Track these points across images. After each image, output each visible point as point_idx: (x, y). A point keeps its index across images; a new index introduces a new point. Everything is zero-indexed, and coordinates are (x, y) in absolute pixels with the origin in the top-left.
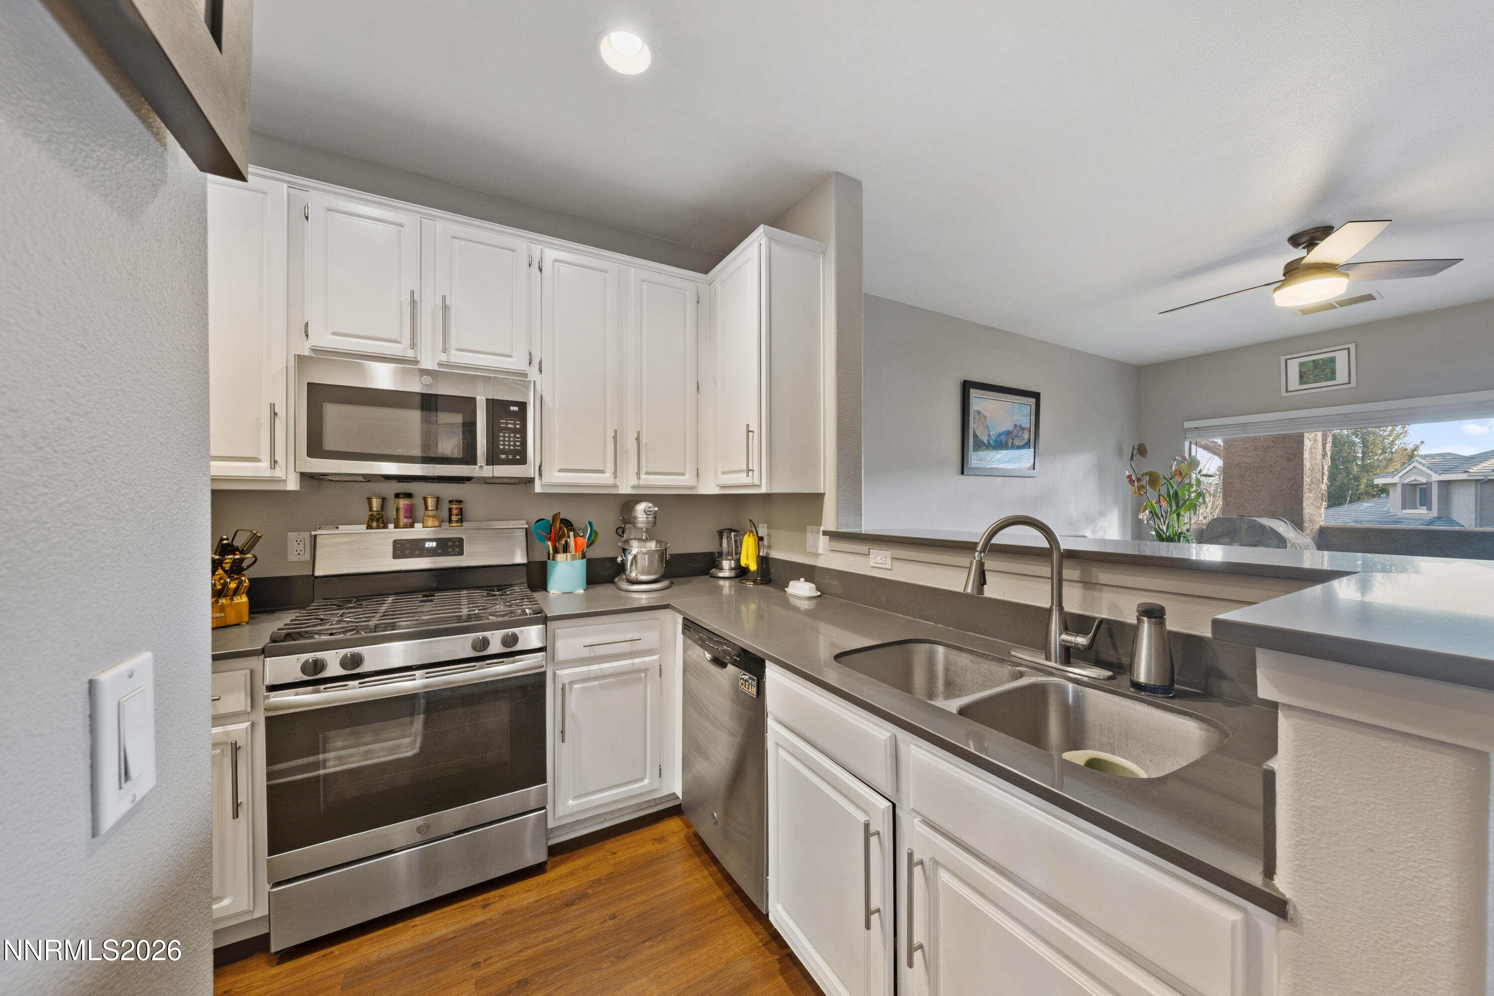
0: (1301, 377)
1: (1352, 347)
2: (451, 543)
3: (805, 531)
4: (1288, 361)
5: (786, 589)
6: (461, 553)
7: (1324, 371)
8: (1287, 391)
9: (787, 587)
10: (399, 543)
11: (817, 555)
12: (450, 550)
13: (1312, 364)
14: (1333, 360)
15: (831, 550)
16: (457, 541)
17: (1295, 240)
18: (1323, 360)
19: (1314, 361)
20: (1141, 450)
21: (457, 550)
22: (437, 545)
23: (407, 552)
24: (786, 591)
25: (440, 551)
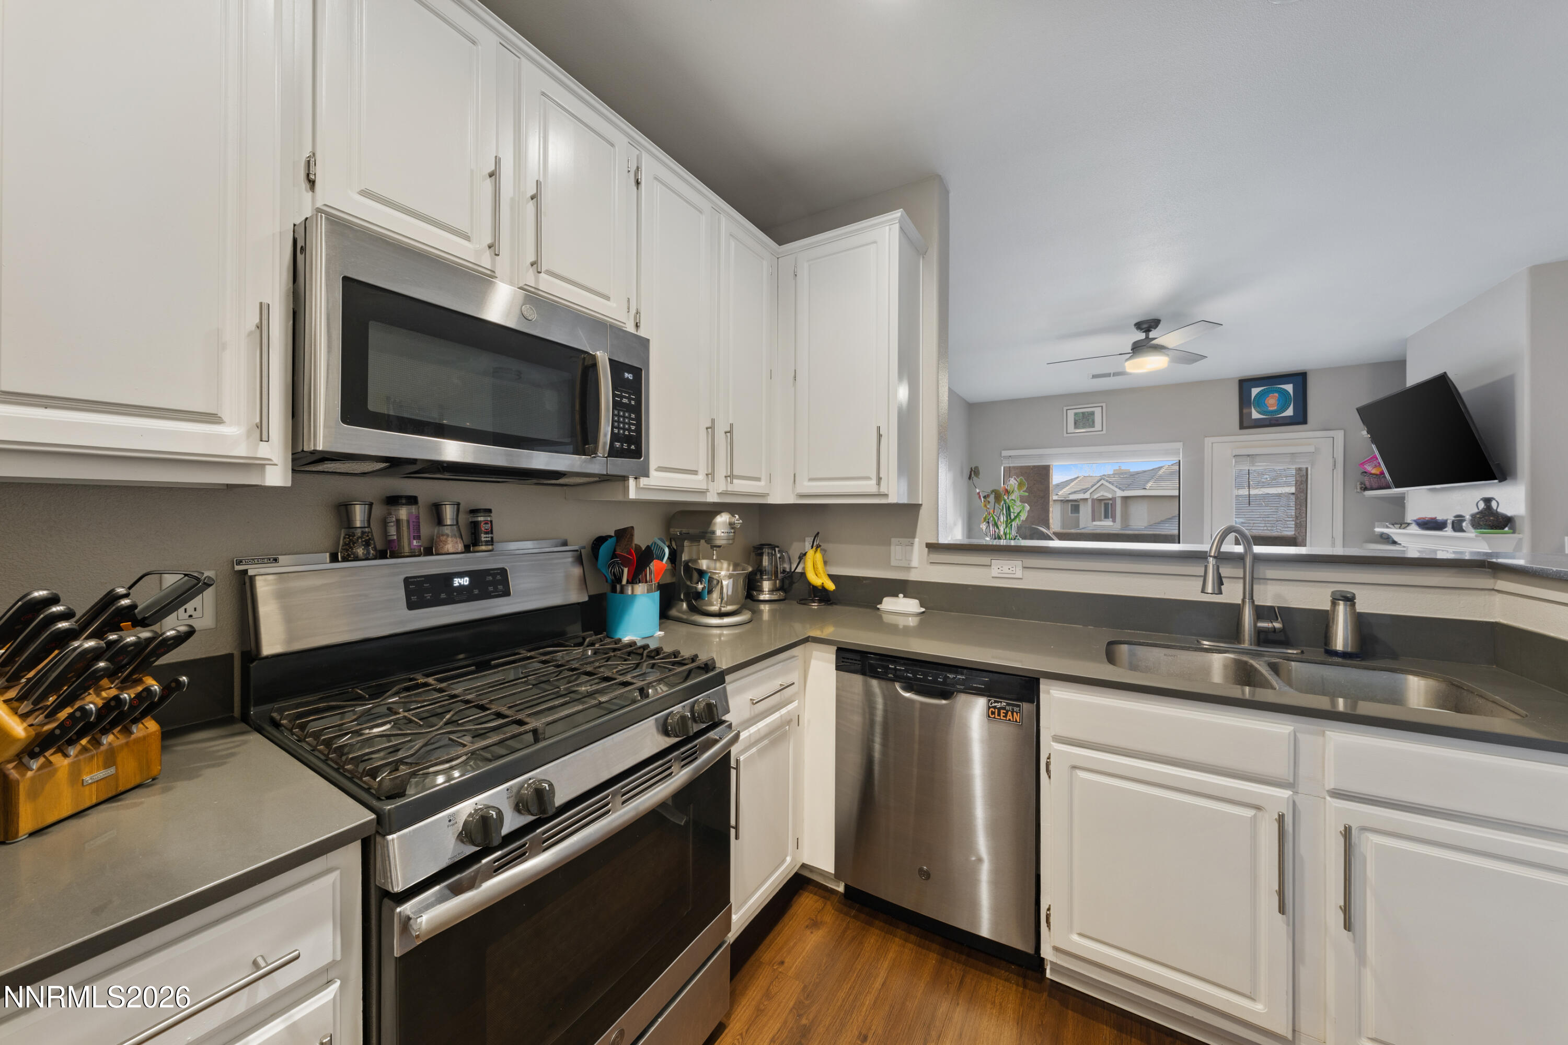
0: (1075, 423)
1: (1104, 405)
2: (490, 578)
3: (889, 544)
4: (1068, 411)
5: (878, 606)
6: (506, 593)
7: (1088, 420)
8: (1067, 433)
9: (880, 603)
10: (412, 583)
11: (909, 569)
12: (491, 589)
13: (1081, 415)
14: (1093, 414)
15: (931, 563)
16: (498, 574)
17: (1139, 326)
18: (1087, 412)
19: (1083, 413)
20: (974, 473)
21: (500, 587)
22: (470, 581)
23: (428, 596)
24: (878, 609)
25: (476, 592)
